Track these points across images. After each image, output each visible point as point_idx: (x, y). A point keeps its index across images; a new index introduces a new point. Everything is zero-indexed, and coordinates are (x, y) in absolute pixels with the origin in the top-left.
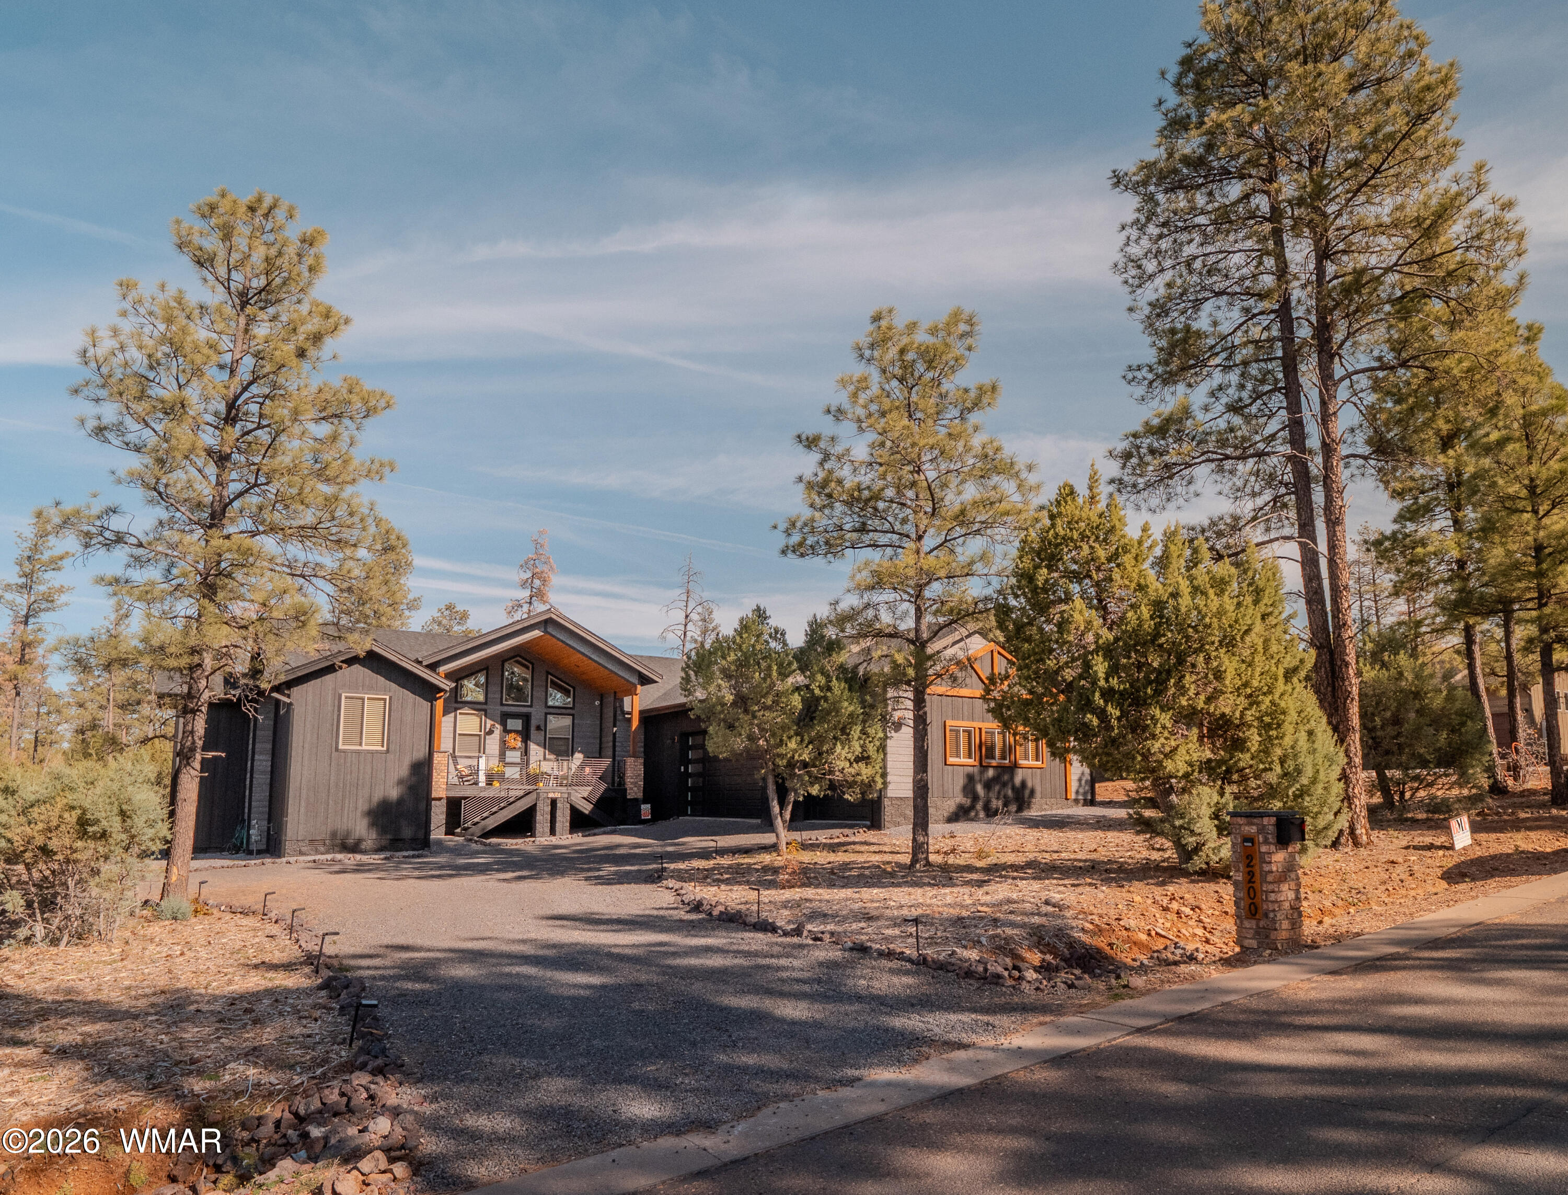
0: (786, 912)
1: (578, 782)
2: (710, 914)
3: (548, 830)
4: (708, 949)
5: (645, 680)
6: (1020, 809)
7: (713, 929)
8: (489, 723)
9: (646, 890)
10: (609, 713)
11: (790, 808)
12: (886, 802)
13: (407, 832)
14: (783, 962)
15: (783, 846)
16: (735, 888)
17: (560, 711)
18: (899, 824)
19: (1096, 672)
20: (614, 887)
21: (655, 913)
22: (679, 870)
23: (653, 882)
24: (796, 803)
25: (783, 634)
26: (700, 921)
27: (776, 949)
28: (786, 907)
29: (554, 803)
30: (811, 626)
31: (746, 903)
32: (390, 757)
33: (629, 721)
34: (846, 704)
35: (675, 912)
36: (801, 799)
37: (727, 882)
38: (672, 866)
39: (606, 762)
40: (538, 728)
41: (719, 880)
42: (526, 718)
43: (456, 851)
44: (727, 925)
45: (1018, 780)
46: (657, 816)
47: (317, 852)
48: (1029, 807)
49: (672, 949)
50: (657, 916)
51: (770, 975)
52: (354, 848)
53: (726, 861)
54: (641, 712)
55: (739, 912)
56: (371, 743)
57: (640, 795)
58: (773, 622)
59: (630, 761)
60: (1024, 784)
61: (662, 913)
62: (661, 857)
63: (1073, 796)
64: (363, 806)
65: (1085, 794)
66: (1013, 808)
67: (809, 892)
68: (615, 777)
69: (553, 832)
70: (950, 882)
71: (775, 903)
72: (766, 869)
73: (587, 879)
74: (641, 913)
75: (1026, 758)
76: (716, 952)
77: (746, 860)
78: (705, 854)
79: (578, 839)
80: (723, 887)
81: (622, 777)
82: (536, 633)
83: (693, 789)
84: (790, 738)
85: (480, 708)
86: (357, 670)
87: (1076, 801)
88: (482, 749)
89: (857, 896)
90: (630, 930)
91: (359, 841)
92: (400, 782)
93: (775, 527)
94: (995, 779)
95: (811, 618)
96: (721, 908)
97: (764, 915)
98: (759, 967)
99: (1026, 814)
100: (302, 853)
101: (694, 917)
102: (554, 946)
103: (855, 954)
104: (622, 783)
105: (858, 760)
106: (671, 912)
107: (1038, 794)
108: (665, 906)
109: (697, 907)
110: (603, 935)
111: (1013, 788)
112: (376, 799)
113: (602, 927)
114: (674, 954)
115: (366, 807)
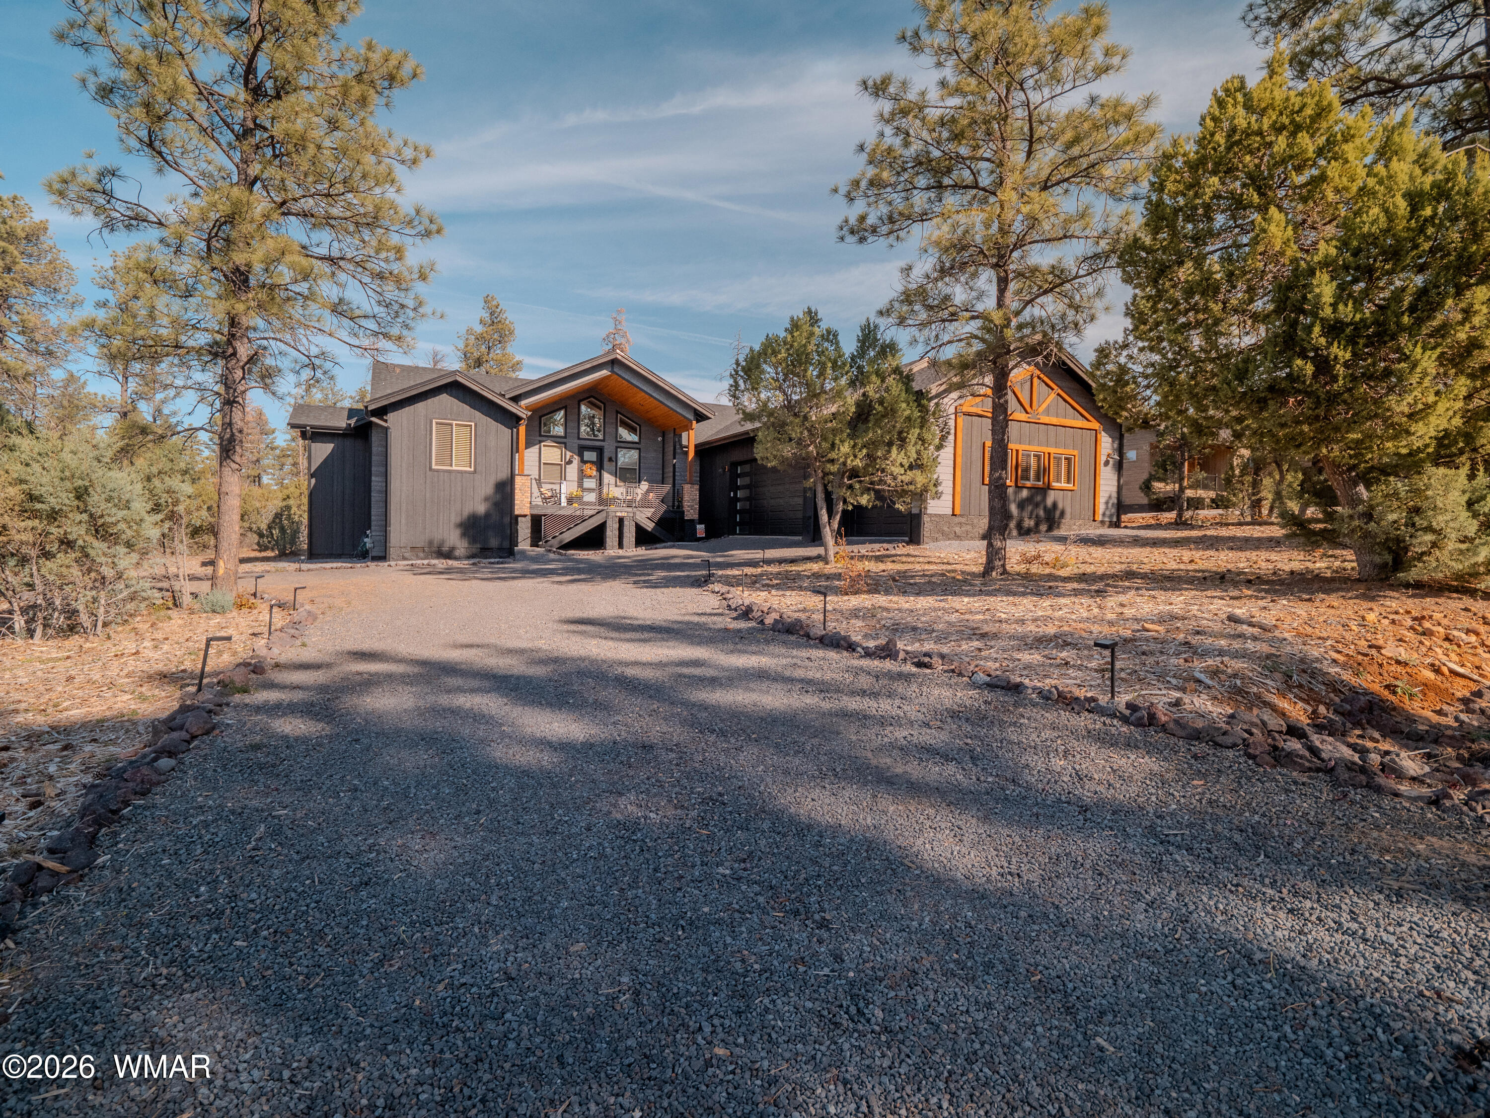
0: (859, 623)
1: (645, 503)
2: (762, 622)
3: (616, 544)
4: (762, 675)
5: (700, 417)
6: (1050, 529)
7: (767, 642)
8: (569, 454)
9: (691, 593)
10: (670, 449)
11: (838, 517)
12: (926, 519)
13: (494, 543)
14: (885, 706)
15: (831, 557)
16: (788, 593)
17: (629, 445)
18: (937, 540)
19: (1319, 296)
20: (658, 591)
21: (696, 619)
22: (728, 576)
23: (699, 586)
24: (845, 512)
25: (836, 336)
26: (750, 631)
27: (864, 682)
28: (857, 617)
29: (621, 521)
30: (863, 330)
31: (804, 610)
32: (477, 476)
33: (686, 453)
34: (904, 405)
35: (720, 619)
36: (850, 508)
37: (777, 587)
38: (720, 573)
39: (667, 488)
40: (610, 459)
41: (768, 585)
42: (600, 451)
43: (535, 559)
44: (785, 637)
45: (1049, 502)
46: (711, 534)
47: (418, 558)
48: (1058, 527)
49: (710, 673)
50: (697, 624)
51: (872, 736)
52: (448, 555)
53: (773, 569)
54: (696, 446)
55: (798, 621)
56: (460, 465)
57: (696, 517)
58: (824, 325)
59: (687, 487)
60: (1055, 505)
61: (703, 619)
62: (708, 564)
63: (1099, 518)
64: (455, 519)
65: (1111, 516)
66: (1043, 527)
67: (881, 600)
68: (675, 501)
69: (621, 545)
70: (1051, 592)
71: (841, 612)
72: (817, 576)
73: (635, 583)
74: (680, 618)
75: (1058, 480)
76: (775, 680)
77: (794, 568)
78: (753, 564)
79: (642, 552)
80: (774, 592)
81: (681, 502)
82: (604, 373)
83: (741, 512)
84: (842, 441)
85: (561, 441)
86: (444, 398)
87: (1102, 522)
88: (563, 477)
89: (942, 604)
90: (663, 639)
91: (453, 549)
92: (486, 499)
93: (836, 191)
94: (1029, 500)
95: (864, 322)
96: (775, 616)
97: (831, 625)
98: (845, 714)
99: (1056, 533)
100: (404, 559)
101: (742, 625)
102: (556, 660)
103: (1000, 696)
104: (680, 506)
105: (911, 467)
106: (715, 618)
107: (1068, 515)
108: (708, 611)
109: (746, 613)
110: (625, 646)
111: (1045, 508)
112: (466, 514)
113: (628, 635)
114: (713, 682)
115: (458, 520)
